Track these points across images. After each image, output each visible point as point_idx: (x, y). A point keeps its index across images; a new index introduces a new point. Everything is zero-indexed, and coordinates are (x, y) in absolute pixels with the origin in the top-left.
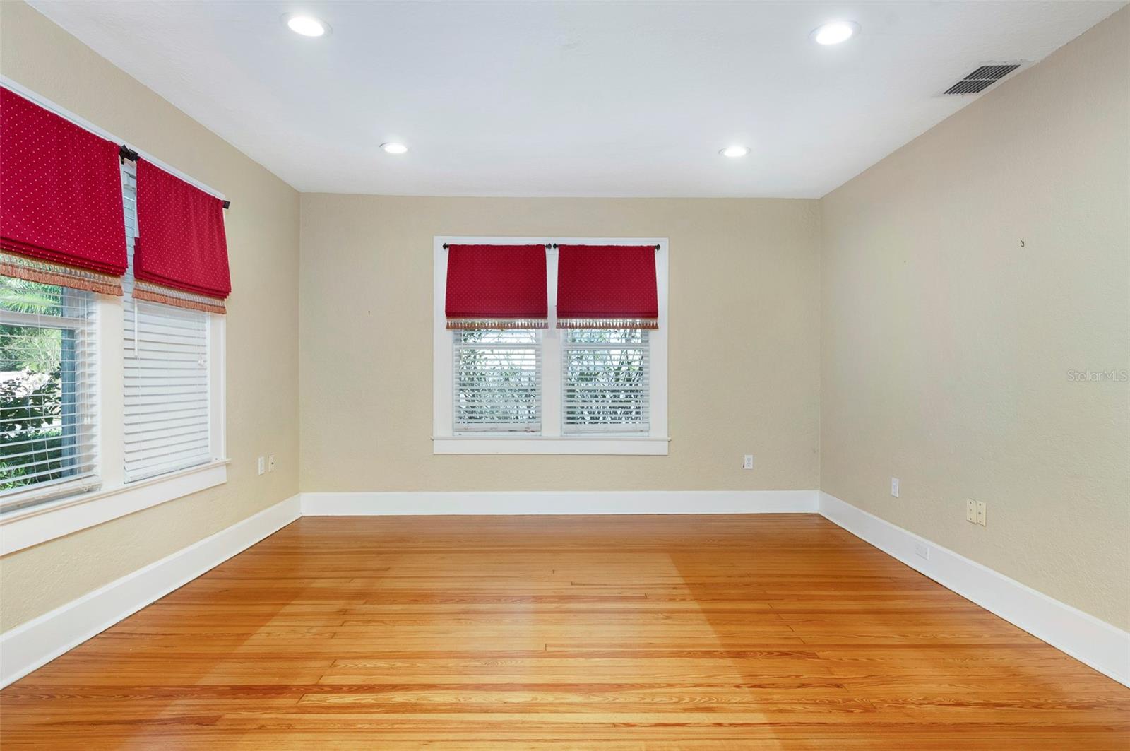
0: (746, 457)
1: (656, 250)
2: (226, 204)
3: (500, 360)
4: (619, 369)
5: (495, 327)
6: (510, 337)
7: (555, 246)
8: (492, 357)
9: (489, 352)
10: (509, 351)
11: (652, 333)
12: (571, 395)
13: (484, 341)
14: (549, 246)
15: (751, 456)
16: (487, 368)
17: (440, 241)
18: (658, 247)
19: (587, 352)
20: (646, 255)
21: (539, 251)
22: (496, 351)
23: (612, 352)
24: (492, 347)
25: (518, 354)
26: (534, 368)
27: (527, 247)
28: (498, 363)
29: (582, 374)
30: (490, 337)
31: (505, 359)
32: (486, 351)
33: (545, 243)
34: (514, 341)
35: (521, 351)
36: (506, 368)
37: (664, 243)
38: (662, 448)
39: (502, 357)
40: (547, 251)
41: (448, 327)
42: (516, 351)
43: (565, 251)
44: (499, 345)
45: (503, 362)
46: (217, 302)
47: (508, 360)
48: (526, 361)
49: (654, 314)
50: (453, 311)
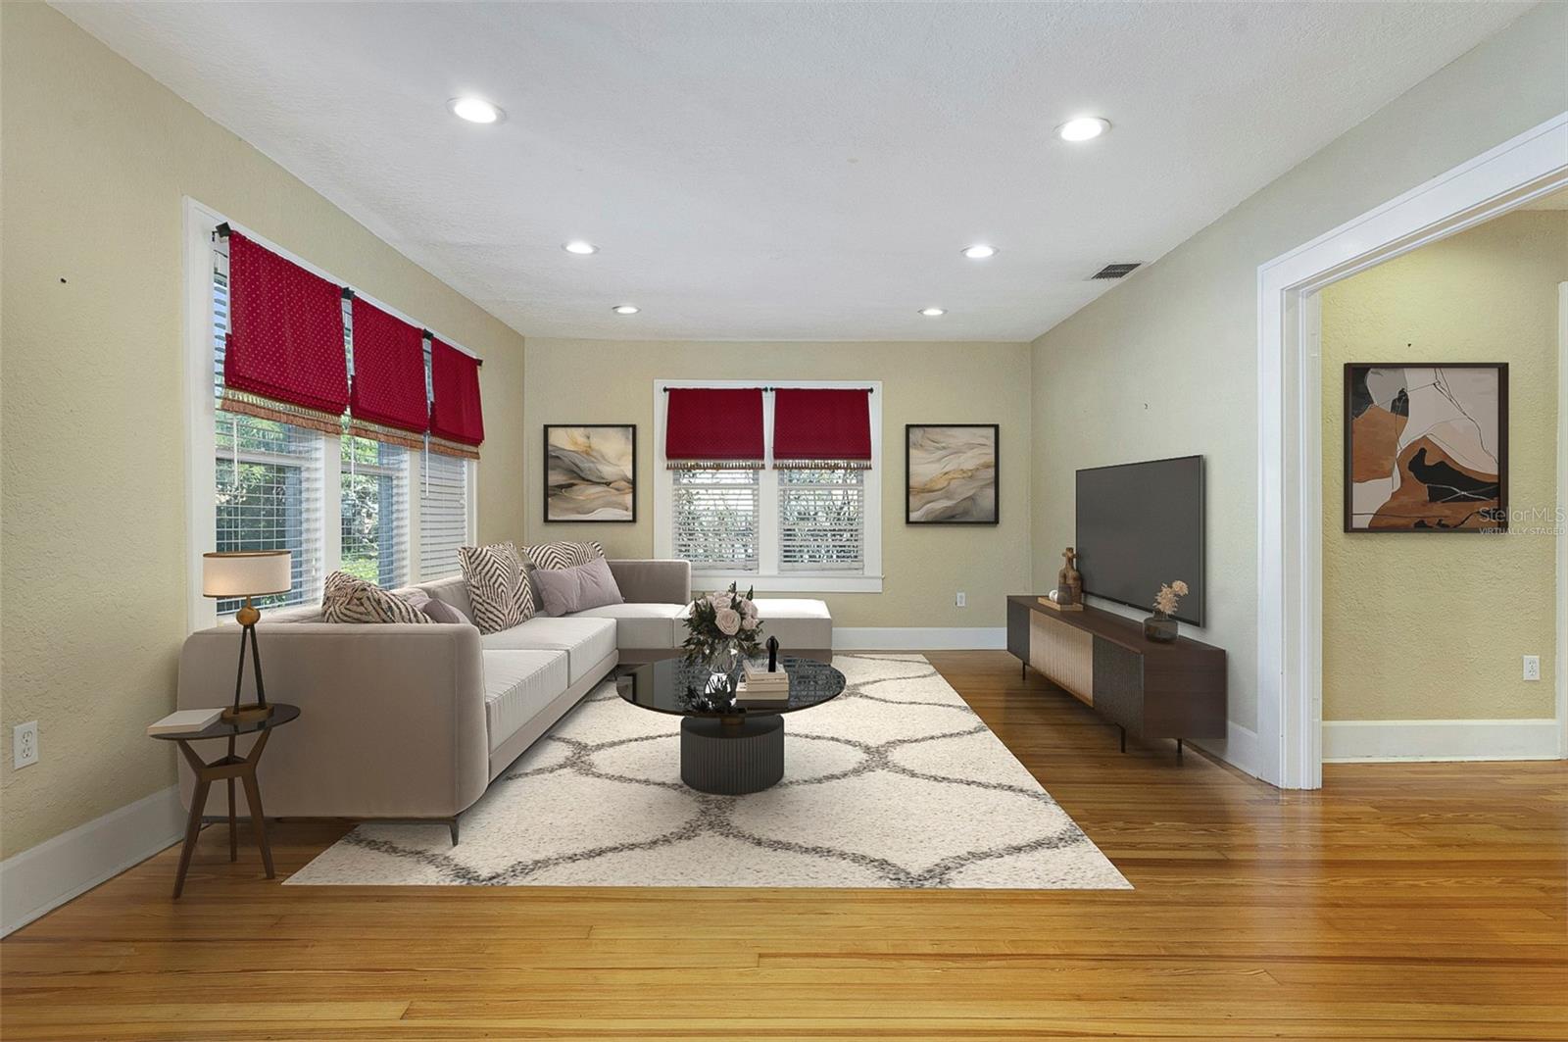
0: (959, 594)
1: (869, 394)
2: (480, 362)
3: (715, 500)
4: (841, 508)
5: (711, 468)
6: (725, 477)
7: (772, 390)
8: (707, 497)
9: (704, 492)
10: (724, 492)
11: (866, 473)
12: (789, 534)
13: (698, 481)
14: (766, 390)
15: (963, 594)
16: (701, 508)
17: (660, 384)
18: (871, 390)
19: (806, 492)
20: (860, 398)
21: (757, 394)
22: (710, 491)
23: (834, 492)
24: (706, 487)
25: (734, 494)
26: (751, 508)
27: (745, 390)
28: (712, 502)
29: (799, 514)
30: (704, 477)
31: (720, 499)
32: (701, 491)
33: (763, 387)
34: (729, 481)
35: (737, 491)
36: (721, 508)
37: (877, 386)
38: (876, 586)
39: (717, 497)
40: (764, 393)
41: (668, 468)
42: (731, 492)
43: (781, 394)
44: (716, 486)
45: (717, 502)
46: (472, 449)
47: (724, 500)
48: (742, 503)
49: (867, 456)
50: (672, 453)
